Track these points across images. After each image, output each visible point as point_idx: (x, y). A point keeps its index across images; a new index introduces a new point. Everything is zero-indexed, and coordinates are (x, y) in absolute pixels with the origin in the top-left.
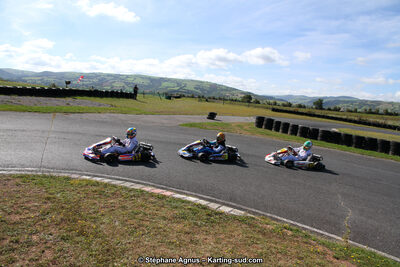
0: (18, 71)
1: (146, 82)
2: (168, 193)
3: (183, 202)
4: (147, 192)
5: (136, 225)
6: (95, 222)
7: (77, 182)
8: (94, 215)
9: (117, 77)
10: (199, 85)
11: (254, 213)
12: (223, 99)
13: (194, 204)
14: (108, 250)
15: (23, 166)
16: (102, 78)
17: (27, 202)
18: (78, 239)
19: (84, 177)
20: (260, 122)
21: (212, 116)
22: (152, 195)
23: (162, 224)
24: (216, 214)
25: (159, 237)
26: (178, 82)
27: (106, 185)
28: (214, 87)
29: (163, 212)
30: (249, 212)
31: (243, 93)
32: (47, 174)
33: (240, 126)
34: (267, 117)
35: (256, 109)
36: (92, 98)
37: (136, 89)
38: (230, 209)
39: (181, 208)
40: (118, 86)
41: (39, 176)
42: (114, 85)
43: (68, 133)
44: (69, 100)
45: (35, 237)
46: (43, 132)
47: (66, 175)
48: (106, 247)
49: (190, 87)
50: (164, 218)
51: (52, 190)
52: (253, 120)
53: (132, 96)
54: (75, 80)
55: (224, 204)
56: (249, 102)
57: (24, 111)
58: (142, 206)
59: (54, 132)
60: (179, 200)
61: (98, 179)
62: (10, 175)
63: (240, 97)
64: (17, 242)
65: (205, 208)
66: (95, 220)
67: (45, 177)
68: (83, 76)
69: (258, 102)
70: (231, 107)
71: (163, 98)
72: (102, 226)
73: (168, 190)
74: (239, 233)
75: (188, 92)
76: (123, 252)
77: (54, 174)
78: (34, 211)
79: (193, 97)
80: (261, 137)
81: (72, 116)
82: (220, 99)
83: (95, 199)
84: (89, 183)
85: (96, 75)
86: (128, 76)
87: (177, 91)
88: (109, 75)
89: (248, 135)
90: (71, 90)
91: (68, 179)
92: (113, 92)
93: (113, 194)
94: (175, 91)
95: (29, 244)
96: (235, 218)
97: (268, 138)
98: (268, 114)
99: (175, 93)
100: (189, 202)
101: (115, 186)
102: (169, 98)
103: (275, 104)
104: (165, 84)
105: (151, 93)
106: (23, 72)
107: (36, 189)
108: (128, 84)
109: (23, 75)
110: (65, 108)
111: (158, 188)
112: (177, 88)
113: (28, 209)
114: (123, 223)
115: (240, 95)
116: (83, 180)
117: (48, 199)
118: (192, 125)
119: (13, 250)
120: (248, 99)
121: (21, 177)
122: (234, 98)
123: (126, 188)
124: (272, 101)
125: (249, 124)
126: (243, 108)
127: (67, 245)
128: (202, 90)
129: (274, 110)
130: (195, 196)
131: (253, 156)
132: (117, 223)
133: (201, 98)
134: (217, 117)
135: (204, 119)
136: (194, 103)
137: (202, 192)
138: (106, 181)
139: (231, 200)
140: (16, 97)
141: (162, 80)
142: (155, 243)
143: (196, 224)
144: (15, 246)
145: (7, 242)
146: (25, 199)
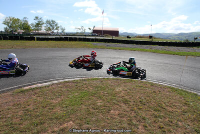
0: (167, 34)
15: (171, 82)
32: (184, 90)
43: (194, 68)
44: (195, 48)
45: (180, 123)
46: (181, 66)
47: (195, 93)
51: (187, 100)
57: (171, 54)
59: (187, 66)
62: (166, 86)
64: (171, 122)
67: (182, 91)
77: (188, 91)
78: (178, 108)
81: (197, 58)
90: (197, 43)
91: (196, 95)
107: (178, 96)
109: (170, 35)
110: (193, 53)
113: (176, 106)
117: (186, 104)
119: (170, 126)
121: (171, 88)
140: (167, 47)
144: (171, 124)
145: (167, 120)
146: (173, 101)
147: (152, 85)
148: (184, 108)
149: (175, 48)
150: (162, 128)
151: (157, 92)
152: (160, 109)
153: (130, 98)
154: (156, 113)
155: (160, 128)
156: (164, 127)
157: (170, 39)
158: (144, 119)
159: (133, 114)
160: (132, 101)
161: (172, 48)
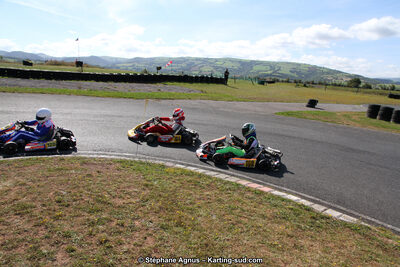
0: (112, 58)
1: (236, 66)
2: (266, 189)
3: (283, 200)
4: (244, 186)
5: (233, 221)
6: (191, 213)
7: (172, 170)
8: (191, 207)
9: (205, 61)
10: (296, 67)
11: (369, 222)
12: (324, 84)
13: (295, 204)
14: (207, 245)
15: (121, 151)
16: (191, 62)
17: (129, 187)
18: (176, 229)
19: (178, 166)
20: (374, 111)
21: (312, 104)
22: (249, 190)
23: (261, 222)
24: (323, 218)
25: (259, 236)
26: (271, 65)
27: (200, 176)
28: (313, 70)
29: (262, 210)
30: (363, 220)
31: (350, 76)
32: (144, 160)
33: (347, 116)
34: (383, 105)
35: (366, 96)
36: (182, 84)
37: (227, 73)
38: (339, 214)
39: (282, 207)
40: (206, 71)
41: (136, 162)
42: (203, 69)
44: (160, 85)
45: (137, 223)
46: (138, 118)
47: (161, 162)
48: (205, 241)
49: (286, 71)
50: (264, 217)
51: (149, 177)
52: (365, 109)
53: (223, 81)
54: (164, 65)
55: (330, 207)
56: (357, 87)
57: (120, 97)
58: (239, 201)
60: (279, 197)
61: (193, 169)
62: (112, 160)
63: (345, 81)
64: (122, 225)
65: (308, 209)
66: (192, 211)
67: (141, 163)
68: (172, 61)
69: (370, 88)
70: (335, 92)
71: (256, 83)
72: (200, 218)
73: (265, 185)
74: (352, 244)
75: (283, 75)
76: (222, 248)
77: (150, 161)
78: (134, 197)
79: (288, 82)
80: (376, 130)
81: (163, 102)
82: (320, 83)
83: (191, 189)
84: (183, 173)
85: (184, 60)
86: (216, 60)
87: (271, 75)
88: (197, 59)
89: (358, 126)
90: (161, 76)
91: (163, 166)
92: (202, 77)
93: (208, 185)
94: (268, 75)
95: (133, 229)
96: (345, 225)
97: (385, 131)
98: (385, 102)
99: (268, 78)
100: (290, 201)
101: (209, 177)
102: (262, 83)
103: (393, 88)
104: (256, 68)
105: (241, 78)
106: (116, 58)
107: (135, 175)
108: (217, 68)
109: (118, 61)
110: (157, 94)
111: (254, 182)
112: (269, 72)
113: (130, 194)
114: (221, 218)
115: (345, 79)
116: (178, 169)
117: (147, 185)
118: (289, 114)
119: (120, 233)
120: (356, 83)
121: (121, 162)
122: (338, 82)
123: (221, 180)
124: (388, 85)
125: (358, 114)
126: (351, 94)
127: (166, 234)
128: (299, 73)
129: (391, 96)
130: (296, 195)
131: (364, 152)
132: (214, 218)
133: (297, 82)
134: (318, 105)
135: (302, 107)
136: (291, 88)
137: (304, 191)
138: (201, 171)
139: (339, 203)
140: (112, 84)
141: (253, 63)
142: (254, 243)
143: (299, 227)
144: (121, 229)
145: (114, 224)
146: (126, 184)
147: (85, 162)
148: (144, 193)
149: (127, 85)
150: (106, 241)
151: (94, 173)
152: (99, 206)
153: (34, 200)
154: (93, 217)
155: (101, 243)
156: (110, 238)
157: (118, 68)
158: (67, 236)
159: (43, 232)
160: (39, 205)
161: (121, 86)
